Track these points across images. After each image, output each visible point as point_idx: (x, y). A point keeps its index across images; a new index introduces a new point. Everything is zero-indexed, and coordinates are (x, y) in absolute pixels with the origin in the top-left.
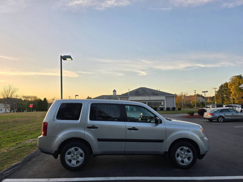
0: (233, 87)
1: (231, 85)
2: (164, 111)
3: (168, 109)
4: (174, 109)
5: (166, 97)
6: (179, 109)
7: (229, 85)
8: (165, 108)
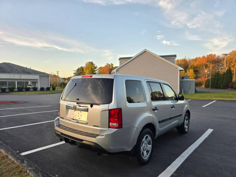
0: (88, 71)
1: (85, 69)
2: (38, 91)
3: (42, 89)
4: (48, 89)
5: (40, 76)
6: (54, 89)
7: (84, 69)
8: (39, 88)
